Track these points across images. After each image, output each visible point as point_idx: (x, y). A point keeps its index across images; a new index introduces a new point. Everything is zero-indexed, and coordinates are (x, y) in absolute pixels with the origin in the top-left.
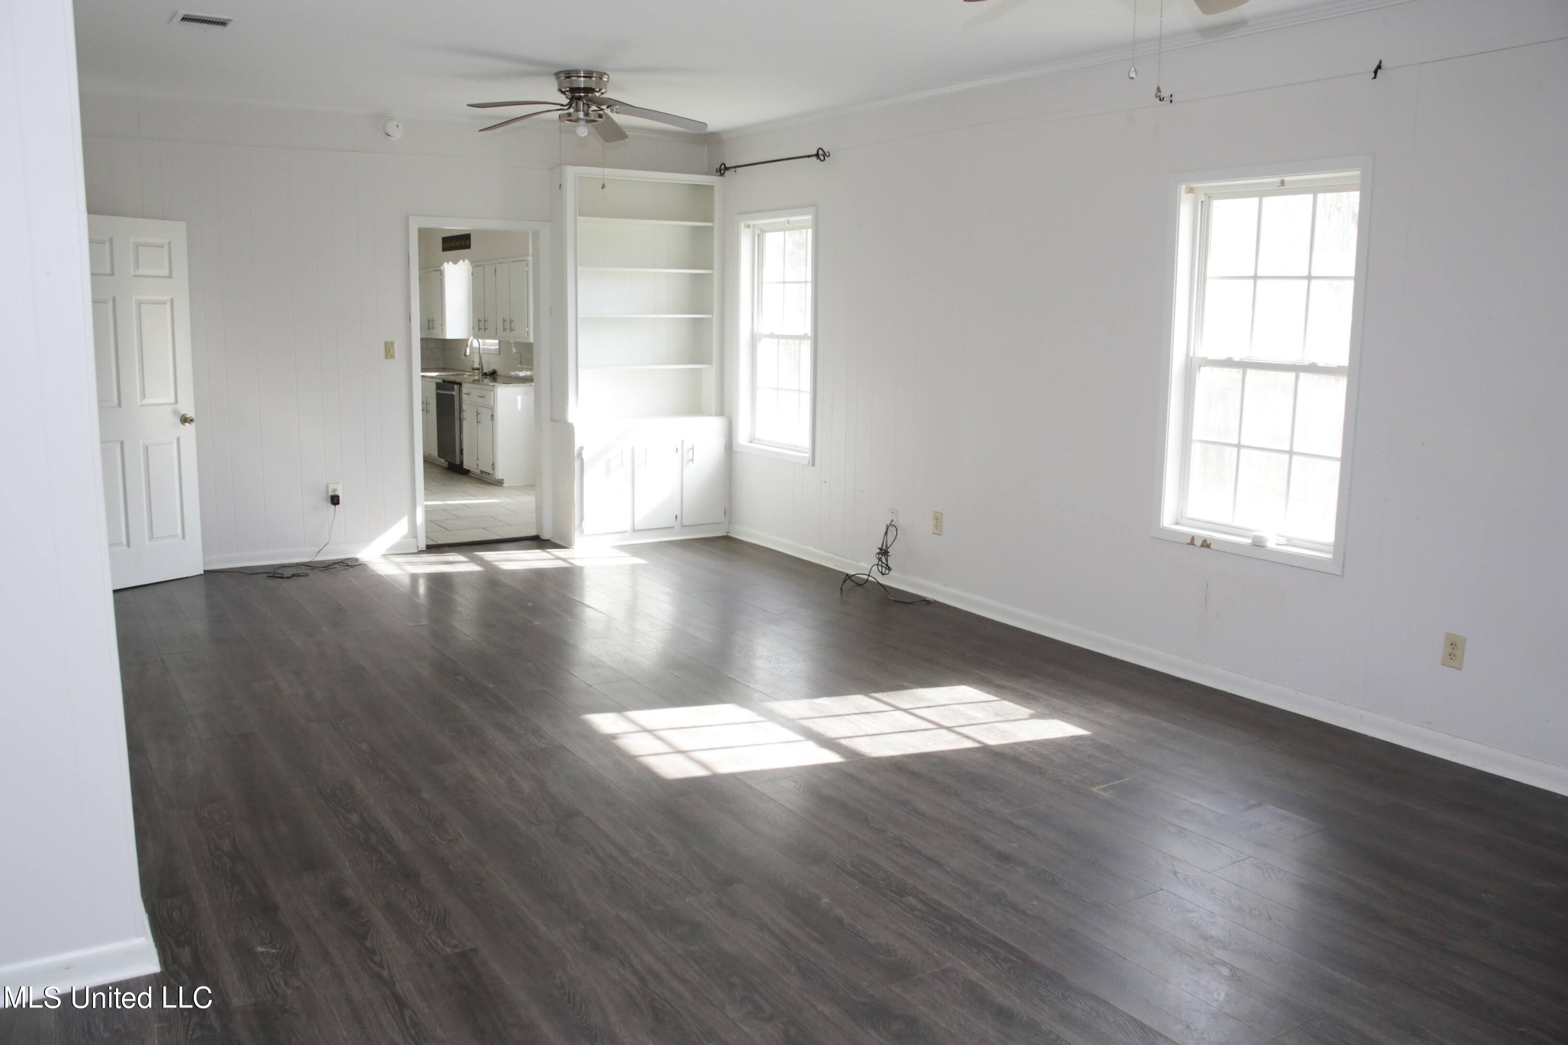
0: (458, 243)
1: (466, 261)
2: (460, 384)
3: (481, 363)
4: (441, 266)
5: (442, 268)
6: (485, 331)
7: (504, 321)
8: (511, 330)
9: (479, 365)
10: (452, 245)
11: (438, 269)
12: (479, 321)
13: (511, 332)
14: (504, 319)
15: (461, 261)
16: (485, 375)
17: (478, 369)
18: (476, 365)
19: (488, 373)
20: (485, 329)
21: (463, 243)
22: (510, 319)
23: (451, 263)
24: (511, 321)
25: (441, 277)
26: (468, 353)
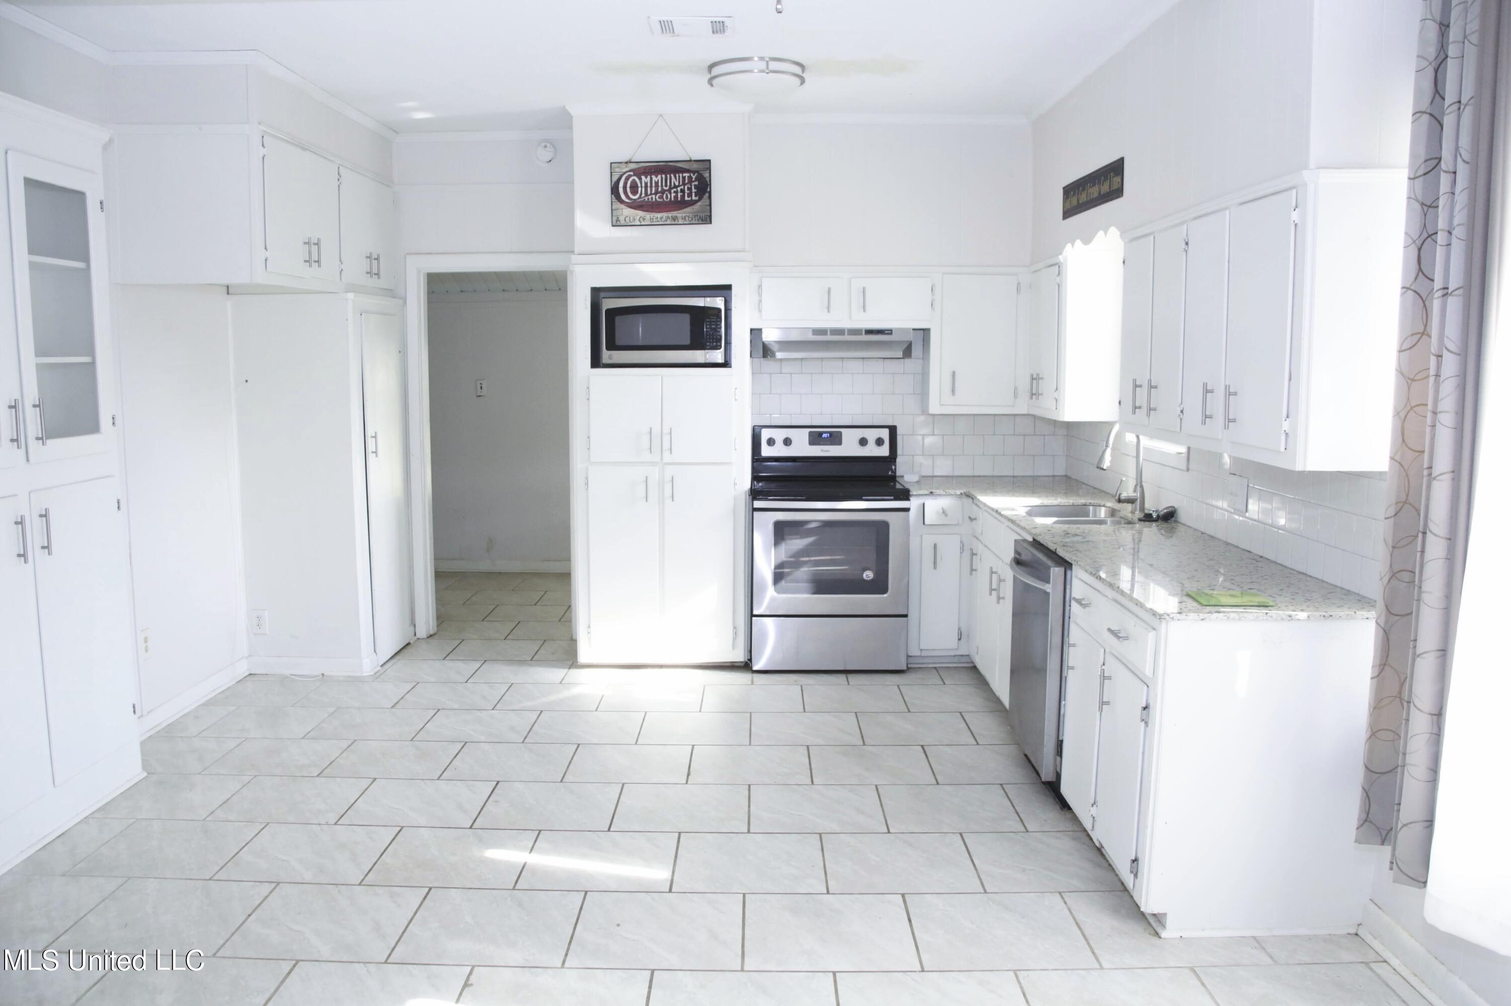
0: (1094, 192)
1: (1114, 231)
2: (1066, 565)
3: (1139, 485)
4: (1061, 254)
5: (1060, 257)
6: (1149, 415)
7: (1207, 391)
8: (1229, 421)
9: (1135, 491)
10: (1083, 198)
11: (1053, 261)
12: (1136, 386)
13: (1226, 427)
14: (1205, 385)
15: (1101, 233)
16: (1148, 518)
17: (1131, 501)
18: (1128, 492)
19: (1155, 515)
20: (1150, 409)
21: (1105, 188)
22: (1227, 387)
23: (1078, 243)
24: (1230, 393)
25: (1058, 280)
26: (1106, 464)
